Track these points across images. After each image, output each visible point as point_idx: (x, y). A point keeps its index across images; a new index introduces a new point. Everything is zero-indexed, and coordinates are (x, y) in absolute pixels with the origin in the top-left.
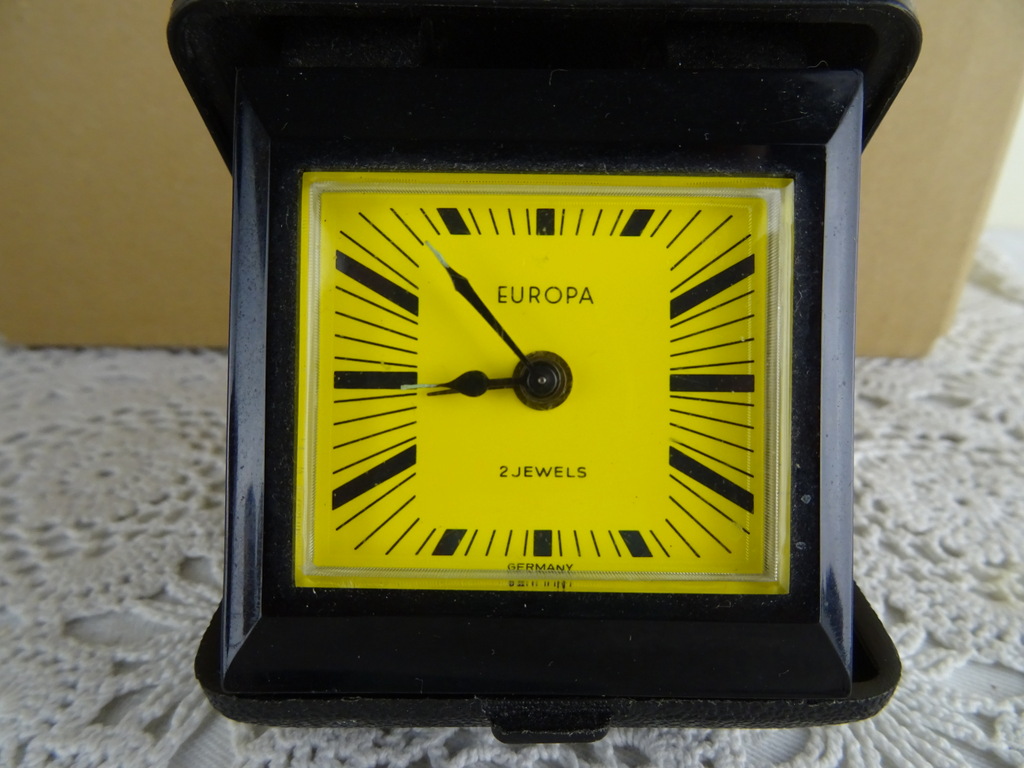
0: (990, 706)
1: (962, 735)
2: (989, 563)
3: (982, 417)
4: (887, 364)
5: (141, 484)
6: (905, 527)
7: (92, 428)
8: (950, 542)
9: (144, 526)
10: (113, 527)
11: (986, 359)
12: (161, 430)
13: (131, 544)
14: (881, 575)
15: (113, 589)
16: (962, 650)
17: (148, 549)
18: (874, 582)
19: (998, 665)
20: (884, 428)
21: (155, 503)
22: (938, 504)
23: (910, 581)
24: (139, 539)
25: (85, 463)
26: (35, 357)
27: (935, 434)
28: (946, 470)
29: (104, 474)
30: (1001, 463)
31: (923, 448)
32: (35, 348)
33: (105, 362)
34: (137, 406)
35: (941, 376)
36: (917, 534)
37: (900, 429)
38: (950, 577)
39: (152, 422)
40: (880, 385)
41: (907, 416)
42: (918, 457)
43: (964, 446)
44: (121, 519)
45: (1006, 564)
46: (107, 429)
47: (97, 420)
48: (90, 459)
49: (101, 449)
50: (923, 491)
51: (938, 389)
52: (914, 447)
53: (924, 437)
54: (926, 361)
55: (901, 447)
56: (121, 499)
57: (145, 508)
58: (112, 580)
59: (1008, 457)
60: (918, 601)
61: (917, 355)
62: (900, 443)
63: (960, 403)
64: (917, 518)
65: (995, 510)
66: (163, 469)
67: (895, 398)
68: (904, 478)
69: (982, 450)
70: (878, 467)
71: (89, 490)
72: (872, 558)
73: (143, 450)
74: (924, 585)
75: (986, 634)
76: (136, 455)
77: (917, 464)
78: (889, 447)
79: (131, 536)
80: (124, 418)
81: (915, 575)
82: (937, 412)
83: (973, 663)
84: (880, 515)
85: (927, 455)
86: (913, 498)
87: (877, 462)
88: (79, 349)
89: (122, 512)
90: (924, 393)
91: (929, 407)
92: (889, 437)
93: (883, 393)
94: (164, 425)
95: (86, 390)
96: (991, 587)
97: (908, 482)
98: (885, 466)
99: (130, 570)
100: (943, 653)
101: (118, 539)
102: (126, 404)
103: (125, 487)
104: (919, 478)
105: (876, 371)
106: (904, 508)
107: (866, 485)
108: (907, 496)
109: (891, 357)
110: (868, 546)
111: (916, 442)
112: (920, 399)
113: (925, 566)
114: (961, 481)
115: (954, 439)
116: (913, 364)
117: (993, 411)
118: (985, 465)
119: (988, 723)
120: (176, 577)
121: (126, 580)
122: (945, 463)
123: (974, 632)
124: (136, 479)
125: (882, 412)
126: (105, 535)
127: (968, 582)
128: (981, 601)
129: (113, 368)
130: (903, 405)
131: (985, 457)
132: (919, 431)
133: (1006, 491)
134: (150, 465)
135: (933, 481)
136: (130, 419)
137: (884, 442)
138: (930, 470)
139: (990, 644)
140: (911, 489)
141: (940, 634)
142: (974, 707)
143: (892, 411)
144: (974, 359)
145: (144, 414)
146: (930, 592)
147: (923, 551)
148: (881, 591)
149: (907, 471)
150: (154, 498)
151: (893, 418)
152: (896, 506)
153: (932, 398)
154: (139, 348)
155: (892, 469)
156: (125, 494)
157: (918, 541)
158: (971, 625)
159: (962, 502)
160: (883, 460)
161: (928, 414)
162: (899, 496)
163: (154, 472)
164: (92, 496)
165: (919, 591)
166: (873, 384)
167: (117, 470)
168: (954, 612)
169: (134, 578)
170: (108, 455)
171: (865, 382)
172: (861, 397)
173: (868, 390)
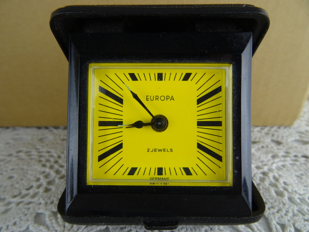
4: (279, 128)
5: (23, 182)
6: (296, 192)
7: (8, 159)
9: (23, 200)
10: (12, 200)
12: (31, 159)
13: (18, 208)
14: (290, 214)
15: (9, 227)
17: (23, 210)
18: (289, 218)
20: (282, 153)
21: (28, 189)
22: (305, 184)
23: (301, 216)
24: (21, 205)
25: (5, 173)
27: (300, 155)
28: (306, 170)
29: (11, 178)
31: (296, 161)
33: (16, 132)
34: (25, 149)
35: (298, 132)
36: (300, 195)
37: (287, 153)
39: (29, 156)
40: (278, 136)
41: (289, 148)
42: (295, 164)
44: (15, 196)
46: (14, 159)
47: (10, 155)
48: (6, 171)
49: (11, 167)
50: (299, 179)
51: (298, 138)
52: (293, 160)
53: (295, 156)
54: (292, 127)
55: (289, 161)
56: (16, 188)
57: (24, 192)
58: (10, 224)
60: (305, 225)
61: (288, 126)
62: (288, 159)
63: (306, 143)
64: (299, 189)
66: (31, 175)
67: (284, 141)
68: (292, 174)
70: (282, 169)
71: (5, 184)
72: (287, 206)
73: (25, 167)
74: (306, 217)
76: (22, 169)
77: (295, 167)
78: (285, 161)
79: (18, 204)
80: (20, 154)
81: (302, 213)
82: (300, 147)
84: (286, 187)
85: (298, 163)
86: (297, 182)
87: (282, 167)
88: (7, 128)
89: (16, 194)
90: (293, 139)
91: (296, 144)
92: (284, 156)
93: (280, 139)
94: (33, 157)
95: (8, 143)
97: (294, 175)
98: (285, 169)
99: (17, 219)
101: (13, 205)
102: (21, 149)
103: (18, 183)
104: (298, 174)
105: (276, 131)
106: (295, 185)
107: (279, 176)
108: (294, 181)
110: (284, 201)
111: (294, 158)
112: (292, 141)
115: (306, 157)
116: (288, 128)
120: (33, 222)
121: (15, 224)
122: (305, 167)
124: (22, 180)
125: (280, 147)
126: (9, 203)
129: (18, 134)
130: (287, 144)
132: (294, 154)
134: (27, 173)
135: (302, 175)
136: (22, 155)
137: (283, 159)
138: (300, 170)
140: (295, 178)
143: (284, 146)
144: (308, 125)
145: (27, 152)
148: (292, 221)
149: (292, 171)
150: (27, 187)
151: (284, 149)
152: (291, 184)
153: (296, 141)
154: (28, 127)
155: (287, 170)
156: (17, 186)
157: (301, 197)
160: (283, 166)
161: (296, 147)
162: (292, 181)
163: (28, 176)
164: (5, 187)
165: (305, 220)
166: (276, 136)
167: (16, 176)
169: (17, 223)
170: (13, 169)
171: (273, 135)
172: (272, 141)
173: (274, 138)
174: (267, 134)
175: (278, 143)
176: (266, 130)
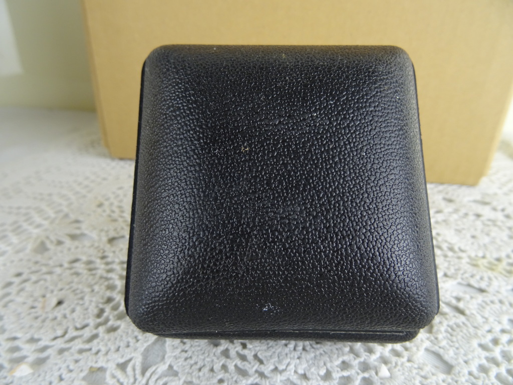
0: (461, 295)
1: (447, 301)
2: (476, 256)
3: (495, 209)
6: (446, 241)
8: (463, 248)
11: (505, 189)
16: (455, 279)
19: (469, 285)
20: (449, 210)
26: (122, 163)
27: (471, 213)
28: (471, 226)
30: (495, 225)
31: (464, 218)
32: (121, 159)
35: (481, 193)
36: (450, 244)
37: (456, 211)
38: (459, 258)
40: (453, 195)
41: (461, 206)
42: (461, 220)
43: (482, 218)
45: (484, 257)
50: (458, 232)
51: (478, 198)
52: (460, 217)
53: (466, 214)
54: (477, 187)
55: (455, 216)
59: (499, 223)
61: (473, 184)
63: (485, 203)
64: (451, 239)
65: (486, 240)
67: (457, 200)
68: (451, 227)
69: (489, 220)
70: (441, 223)
74: (448, 259)
75: (467, 275)
77: (459, 222)
78: (450, 216)
81: (446, 256)
82: (474, 206)
83: (460, 284)
85: (465, 220)
86: (453, 234)
90: (471, 198)
91: (472, 204)
92: (451, 213)
93: (453, 198)
96: (474, 262)
97: (453, 229)
100: (447, 279)
104: (458, 228)
105: (453, 190)
106: (447, 236)
108: (450, 233)
109: (462, 184)
111: (462, 215)
112: (470, 201)
113: (450, 254)
114: (476, 230)
115: (478, 216)
116: (471, 188)
117: (500, 207)
118: (488, 226)
119: (458, 299)
122: (471, 223)
123: (462, 274)
125: (451, 204)
127: (465, 260)
128: (468, 266)
130: (460, 202)
131: (489, 223)
132: (465, 212)
133: (493, 234)
135: (463, 229)
137: (447, 214)
138: (464, 225)
139: (467, 278)
140: (453, 231)
141: (449, 273)
142: (455, 294)
143: (455, 204)
144: (500, 188)
146: (449, 262)
147: (451, 249)
149: (454, 225)
151: (454, 207)
153: (476, 201)
157: (450, 246)
158: (461, 272)
159: (473, 237)
161: (470, 206)
166: (450, 194)
168: (457, 267)
171: (447, 193)
172: (445, 199)
173: (448, 197)
174: (440, 192)
175: (450, 201)
176: (441, 188)
